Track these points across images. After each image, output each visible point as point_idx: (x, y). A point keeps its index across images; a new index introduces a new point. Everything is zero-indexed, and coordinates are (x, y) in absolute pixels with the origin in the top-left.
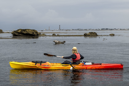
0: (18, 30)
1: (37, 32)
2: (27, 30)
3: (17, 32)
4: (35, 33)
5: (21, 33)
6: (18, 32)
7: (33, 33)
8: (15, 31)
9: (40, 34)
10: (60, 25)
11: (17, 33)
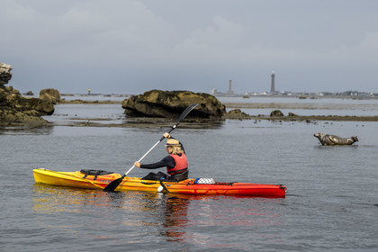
0: (147, 94)
1: (215, 104)
2: (181, 95)
3: (142, 102)
4: (209, 107)
5: (158, 105)
6: (146, 102)
7: (203, 105)
8: (135, 98)
9: (224, 109)
10: (273, 76)
11: (144, 105)
